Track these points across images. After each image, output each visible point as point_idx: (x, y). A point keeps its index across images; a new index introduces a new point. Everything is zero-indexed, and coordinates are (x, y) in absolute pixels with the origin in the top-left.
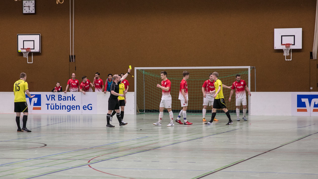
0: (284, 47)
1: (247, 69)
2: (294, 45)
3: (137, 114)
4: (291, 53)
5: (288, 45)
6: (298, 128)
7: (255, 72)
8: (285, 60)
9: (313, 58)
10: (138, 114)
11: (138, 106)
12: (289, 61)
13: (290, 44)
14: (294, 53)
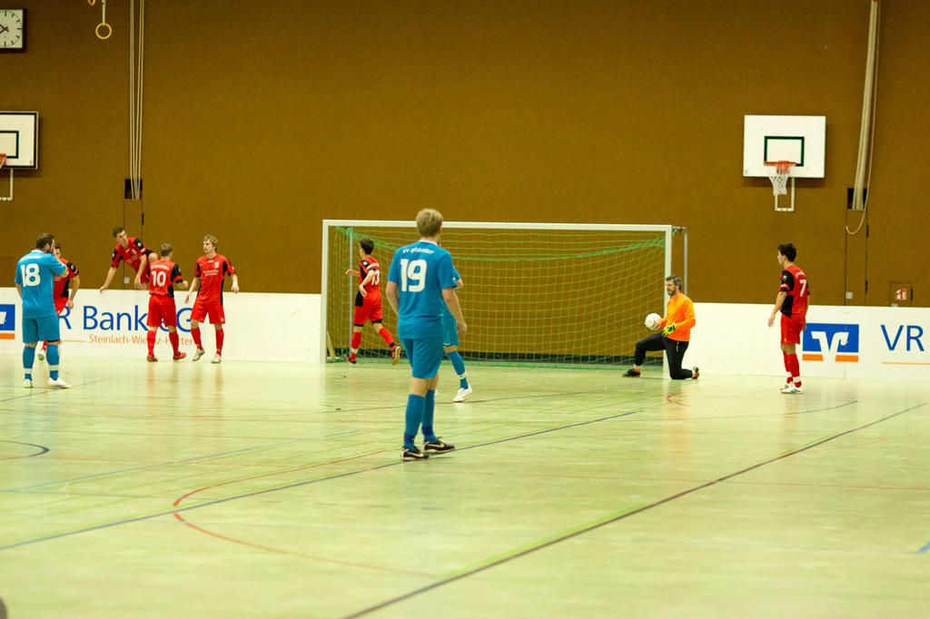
0: (770, 172)
1: (663, 234)
2: (802, 165)
3: (327, 362)
4: (793, 188)
5: (783, 165)
6: (808, 414)
7: (686, 243)
8: (774, 208)
9: (852, 208)
10: (331, 362)
11: (332, 338)
12: (787, 212)
13: (791, 161)
14: (801, 190)
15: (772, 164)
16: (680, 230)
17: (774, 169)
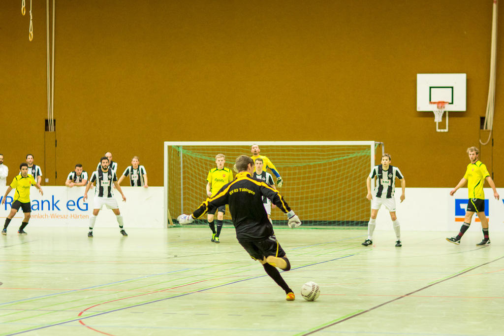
0: (434, 108)
1: (369, 147)
2: (452, 103)
3: (168, 228)
4: (447, 117)
5: (441, 104)
6: (458, 254)
7: (383, 150)
8: (436, 130)
11: (170, 213)
12: (444, 132)
13: (445, 101)
14: (452, 119)
16: (380, 144)
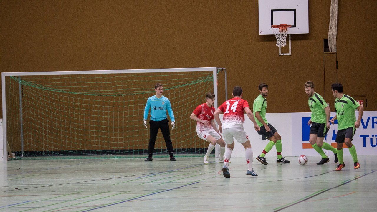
0: (276, 32)
1: (212, 72)
2: (295, 26)
3: (8, 160)
4: (290, 41)
5: (283, 27)
6: (305, 178)
7: (226, 77)
8: (279, 54)
9: (329, 51)
10: (11, 160)
11: (10, 146)
12: (287, 56)
13: (287, 24)
14: (295, 42)
15: (277, 26)
16: (222, 70)
17: (278, 29)
